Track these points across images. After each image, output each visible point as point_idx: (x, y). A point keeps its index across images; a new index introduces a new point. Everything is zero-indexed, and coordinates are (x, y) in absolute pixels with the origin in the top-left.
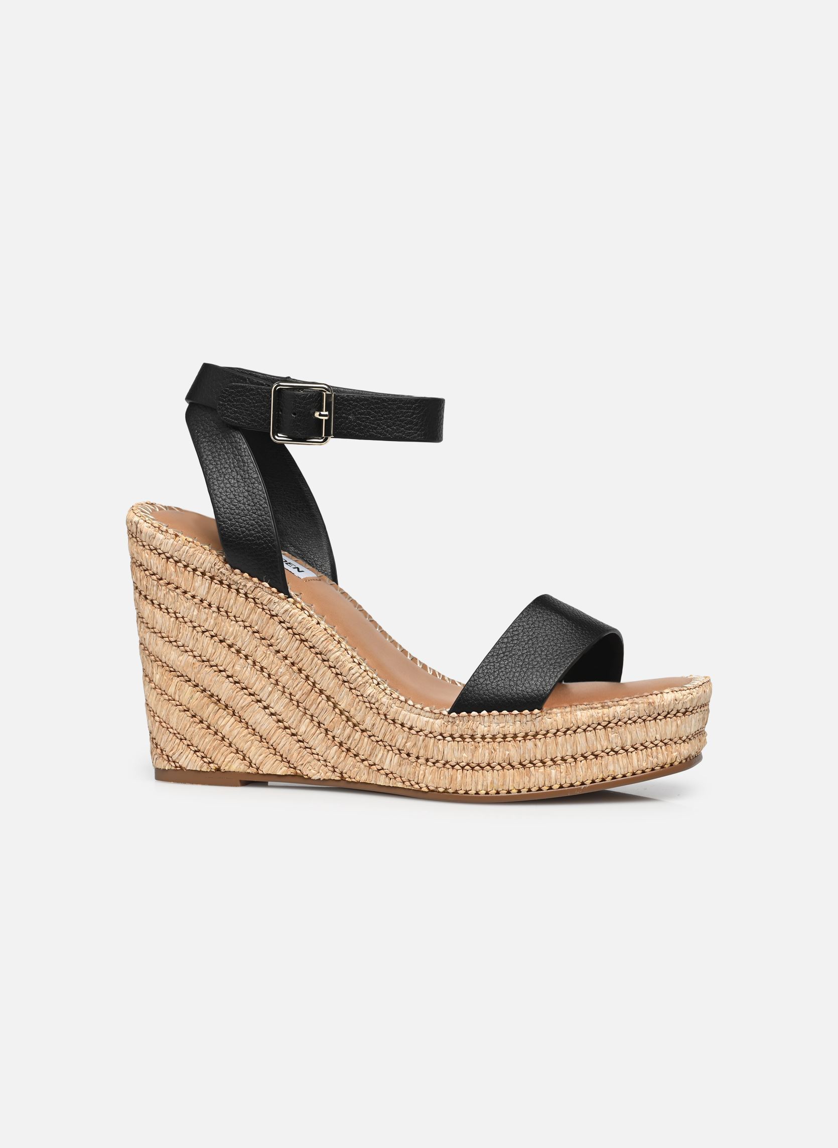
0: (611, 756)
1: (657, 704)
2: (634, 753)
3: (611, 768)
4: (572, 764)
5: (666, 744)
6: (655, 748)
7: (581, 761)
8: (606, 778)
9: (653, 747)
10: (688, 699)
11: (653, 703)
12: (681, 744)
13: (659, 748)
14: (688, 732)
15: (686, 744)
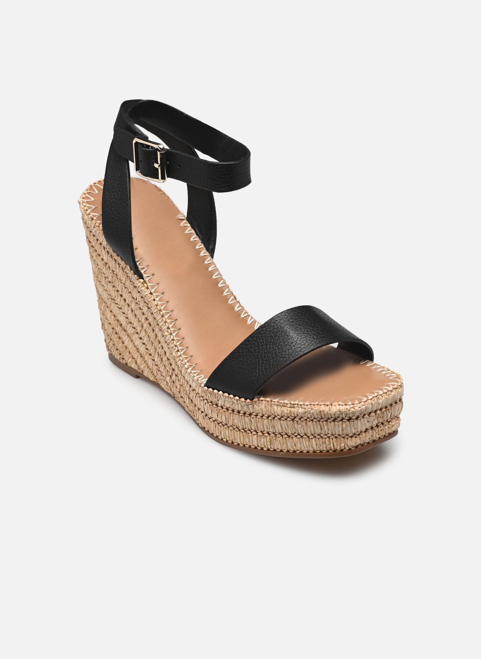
0: (298, 438)
1: (326, 412)
2: (313, 439)
3: (299, 446)
4: (273, 438)
5: (336, 437)
6: (328, 439)
7: (279, 437)
8: (297, 451)
9: (327, 438)
10: (350, 411)
11: (323, 411)
12: (348, 438)
13: (331, 439)
14: (354, 432)
15: (354, 438)
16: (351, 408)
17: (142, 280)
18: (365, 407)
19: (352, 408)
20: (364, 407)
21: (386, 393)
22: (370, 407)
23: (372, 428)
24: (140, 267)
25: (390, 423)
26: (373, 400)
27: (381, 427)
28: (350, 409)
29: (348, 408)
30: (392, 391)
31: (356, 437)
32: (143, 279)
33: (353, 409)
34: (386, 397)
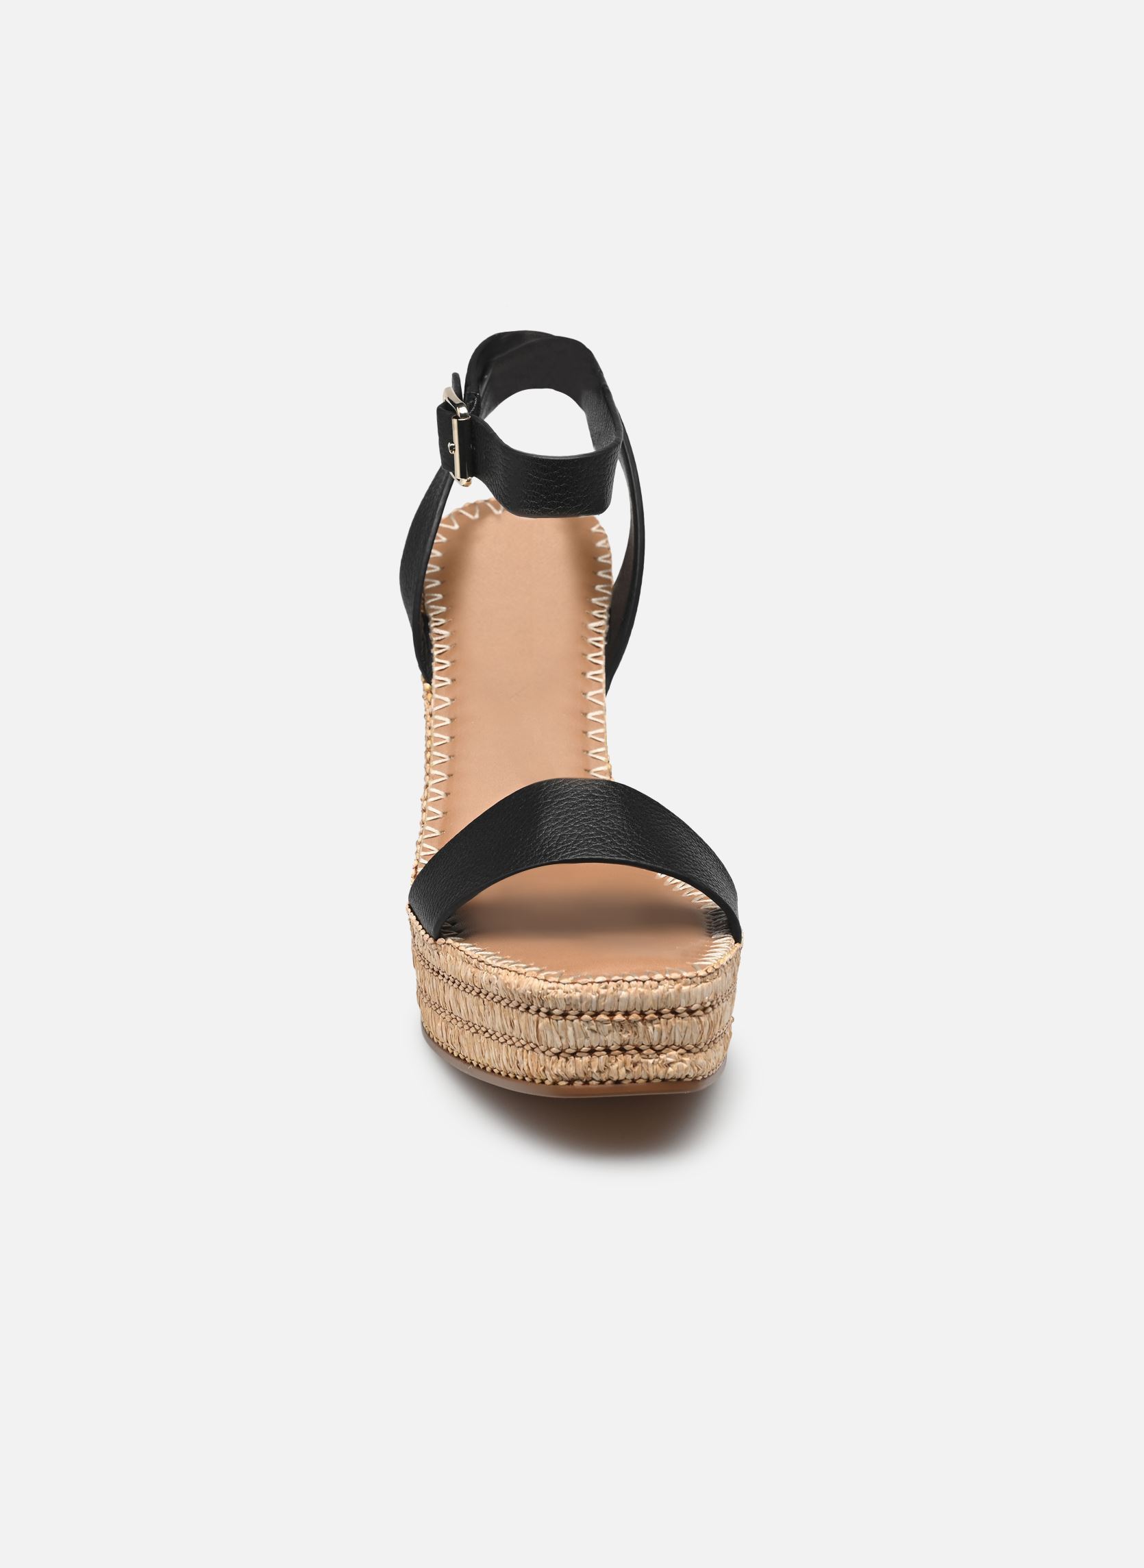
0: (487, 1038)
1: (516, 988)
2: (504, 1046)
4: (461, 1030)
6: (521, 1050)
7: (466, 1031)
8: (487, 1067)
9: (520, 1047)
10: (544, 995)
11: (509, 984)
12: (551, 1057)
13: (525, 1051)
14: (561, 1044)
15: (562, 1059)
16: (550, 989)
17: (427, 685)
18: (581, 997)
19: (554, 989)
20: (578, 994)
21: (644, 982)
22: (592, 999)
23: (608, 1051)
24: (436, 660)
25: (662, 1057)
26: (603, 985)
27: (633, 1056)
28: (549, 991)
29: (545, 988)
30: (661, 983)
31: (567, 1060)
32: (430, 683)
33: (553, 991)
34: (642, 990)
